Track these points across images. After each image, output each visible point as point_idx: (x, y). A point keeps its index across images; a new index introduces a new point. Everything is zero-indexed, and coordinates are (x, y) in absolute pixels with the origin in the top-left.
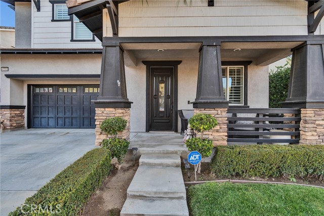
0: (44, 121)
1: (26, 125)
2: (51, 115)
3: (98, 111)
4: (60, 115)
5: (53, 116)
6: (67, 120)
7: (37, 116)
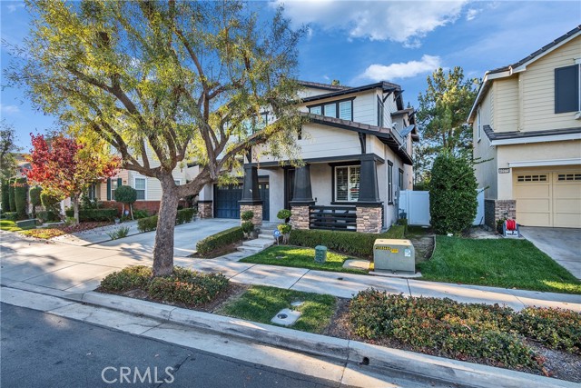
1: (213, 216)
3: (242, 207)
7: (219, 208)
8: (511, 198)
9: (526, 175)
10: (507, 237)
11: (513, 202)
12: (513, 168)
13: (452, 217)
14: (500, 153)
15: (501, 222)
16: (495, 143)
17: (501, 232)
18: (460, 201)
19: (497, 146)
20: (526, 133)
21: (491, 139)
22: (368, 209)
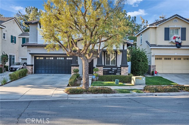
0: (40, 71)
1: (34, 72)
2: (43, 68)
4: (47, 68)
5: (44, 69)
6: (49, 70)
7: (37, 69)
8: (154, 65)
9: (158, 58)
10: (155, 76)
11: (155, 66)
12: (155, 56)
13: (142, 70)
14: (152, 51)
15: (153, 72)
16: (151, 47)
17: (153, 74)
18: (144, 65)
19: (151, 49)
20: (158, 45)
21: (150, 46)
22: (125, 68)
